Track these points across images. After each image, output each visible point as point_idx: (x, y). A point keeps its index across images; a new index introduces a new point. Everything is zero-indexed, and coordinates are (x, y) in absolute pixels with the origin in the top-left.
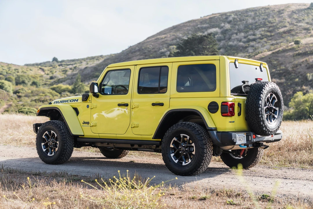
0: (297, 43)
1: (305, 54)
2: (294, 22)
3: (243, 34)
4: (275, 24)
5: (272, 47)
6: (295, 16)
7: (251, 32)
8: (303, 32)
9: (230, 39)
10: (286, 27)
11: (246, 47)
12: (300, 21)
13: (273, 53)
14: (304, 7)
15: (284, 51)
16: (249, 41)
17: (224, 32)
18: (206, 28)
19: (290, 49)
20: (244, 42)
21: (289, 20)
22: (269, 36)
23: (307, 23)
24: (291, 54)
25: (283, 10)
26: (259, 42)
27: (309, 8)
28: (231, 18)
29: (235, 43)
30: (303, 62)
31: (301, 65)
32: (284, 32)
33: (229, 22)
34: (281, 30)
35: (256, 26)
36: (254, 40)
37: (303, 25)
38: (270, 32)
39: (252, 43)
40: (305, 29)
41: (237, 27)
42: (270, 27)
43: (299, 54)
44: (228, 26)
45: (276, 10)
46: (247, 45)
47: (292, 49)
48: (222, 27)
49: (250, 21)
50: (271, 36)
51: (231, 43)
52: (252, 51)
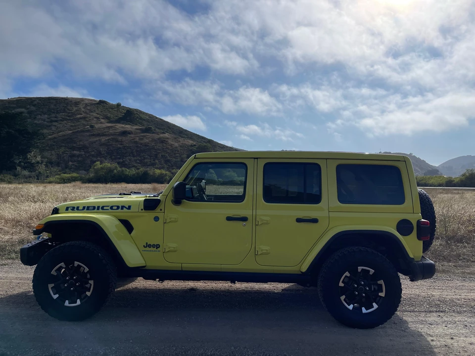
0: (92, 127)
1: (98, 135)
2: (88, 111)
3: (46, 116)
4: (73, 111)
5: (72, 128)
6: (88, 108)
7: (53, 115)
8: (95, 119)
9: (35, 118)
10: (81, 114)
11: (50, 126)
12: (92, 112)
13: (73, 132)
14: (94, 102)
15: (83, 131)
16: (52, 121)
17: (30, 113)
18: (14, 108)
19: (87, 131)
20: (48, 122)
21: (83, 110)
22: (68, 120)
23: (97, 114)
24: (88, 134)
25: (79, 102)
26: (60, 123)
27: (98, 104)
28: (35, 103)
29: (40, 122)
30: (97, 140)
31: (95, 143)
32: (81, 118)
33: (34, 105)
34: (79, 116)
35: (57, 111)
36: (56, 121)
37: (95, 114)
38: (69, 116)
39: (54, 124)
40: (96, 118)
41: (41, 110)
42: (69, 113)
43: (93, 135)
44: (33, 108)
45: (73, 102)
46: (50, 124)
47: (88, 131)
48: (28, 109)
49: (52, 106)
50: (70, 120)
51: (35, 122)
52: (55, 129)
